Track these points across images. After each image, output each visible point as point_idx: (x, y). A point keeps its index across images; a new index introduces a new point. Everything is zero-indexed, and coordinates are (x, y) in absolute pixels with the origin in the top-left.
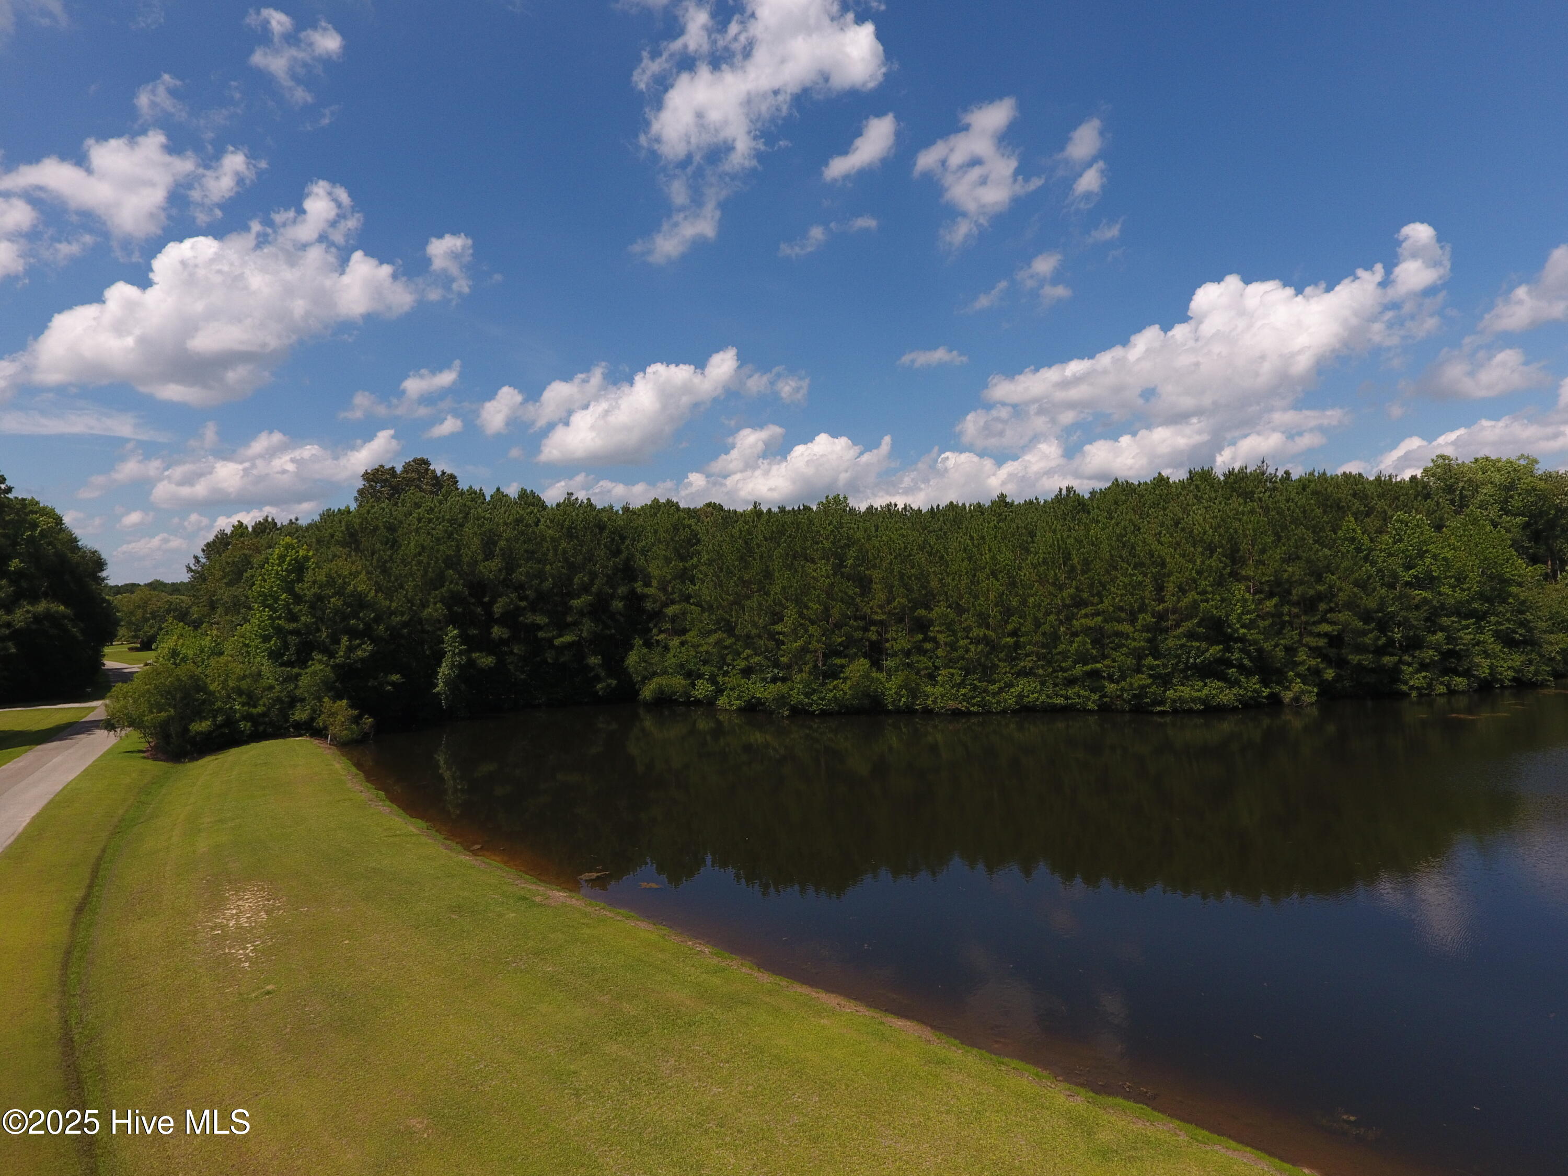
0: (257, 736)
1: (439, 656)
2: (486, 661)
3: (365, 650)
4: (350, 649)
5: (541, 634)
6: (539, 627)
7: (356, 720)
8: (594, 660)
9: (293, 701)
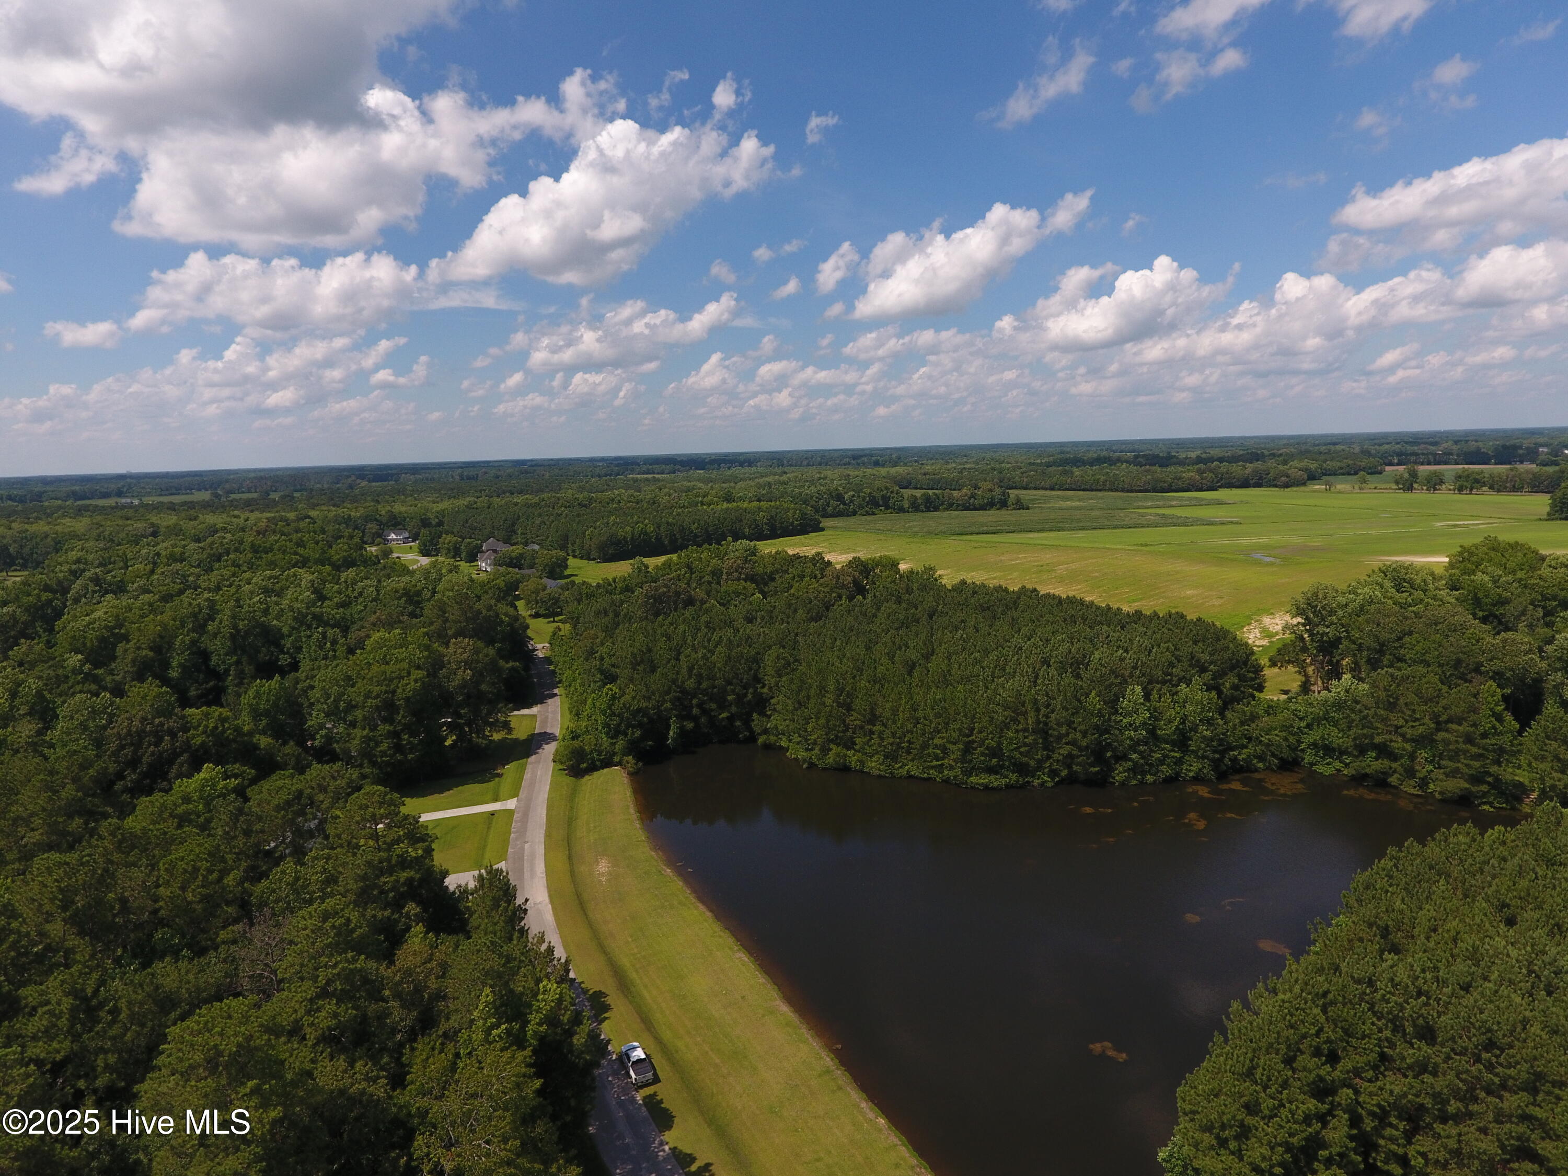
0: (603, 767)
1: (668, 727)
2: (690, 725)
3: (638, 733)
4: (633, 733)
5: (712, 714)
6: (712, 710)
7: (636, 764)
8: (738, 723)
9: (614, 754)
